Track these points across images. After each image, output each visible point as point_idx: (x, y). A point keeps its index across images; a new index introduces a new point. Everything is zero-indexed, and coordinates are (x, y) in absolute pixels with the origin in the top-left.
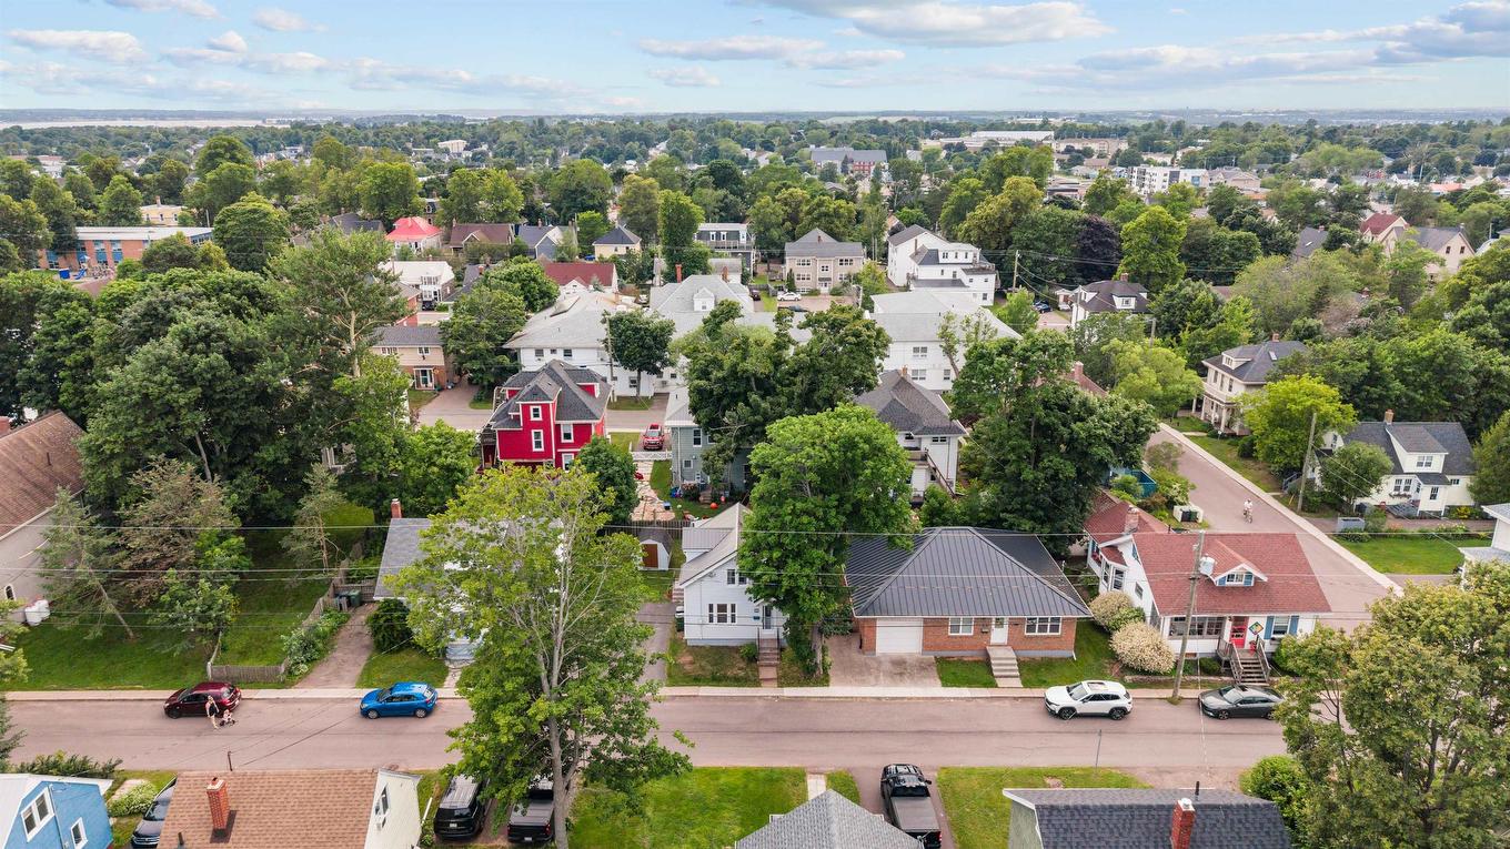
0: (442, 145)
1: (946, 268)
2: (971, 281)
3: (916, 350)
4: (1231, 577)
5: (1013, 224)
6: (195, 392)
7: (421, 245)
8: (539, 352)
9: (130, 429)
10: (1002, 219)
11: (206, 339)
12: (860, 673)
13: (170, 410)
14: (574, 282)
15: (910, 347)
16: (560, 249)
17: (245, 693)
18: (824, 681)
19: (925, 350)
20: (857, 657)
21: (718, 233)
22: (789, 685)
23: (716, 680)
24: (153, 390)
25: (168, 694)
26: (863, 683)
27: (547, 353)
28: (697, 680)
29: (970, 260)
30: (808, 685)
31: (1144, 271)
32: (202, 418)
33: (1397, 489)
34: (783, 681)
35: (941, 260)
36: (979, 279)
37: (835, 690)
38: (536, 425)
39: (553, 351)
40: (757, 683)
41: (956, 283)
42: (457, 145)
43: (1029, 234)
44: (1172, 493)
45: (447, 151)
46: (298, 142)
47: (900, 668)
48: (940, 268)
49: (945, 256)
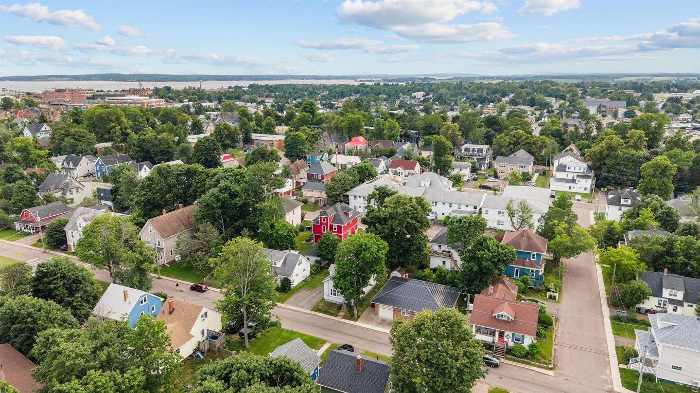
0: (413, 94)
1: (569, 174)
2: (579, 181)
3: (499, 212)
4: (502, 316)
5: (607, 156)
6: (219, 204)
7: (358, 148)
8: (355, 197)
9: (203, 212)
10: (601, 153)
11: (225, 189)
12: (368, 320)
13: (213, 208)
14: (399, 168)
15: (497, 211)
16: (406, 152)
17: (209, 288)
18: (356, 320)
19: (503, 213)
20: (372, 315)
21: (474, 149)
22: (345, 319)
23: (325, 312)
24: (209, 202)
25: (192, 284)
26: (367, 323)
27: (358, 197)
28: (320, 311)
29: (582, 171)
30: (351, 320)
31: (649, 187)
32: (220, 211)
33: (659, 304)
34: (345, 317)
35: (567, 170)
36: (583, 181)
37: (357, 323)
38: (324, 224)
39: (360, 197)
40: (336, 316)
41: (573, 181)
42: (419, 95)
43: (613, 161)
44: (550, 286)
45: (415, 97)
46: (358, 93)
47: (383, 322)
48: (566, 174)
49: (569, 168)
